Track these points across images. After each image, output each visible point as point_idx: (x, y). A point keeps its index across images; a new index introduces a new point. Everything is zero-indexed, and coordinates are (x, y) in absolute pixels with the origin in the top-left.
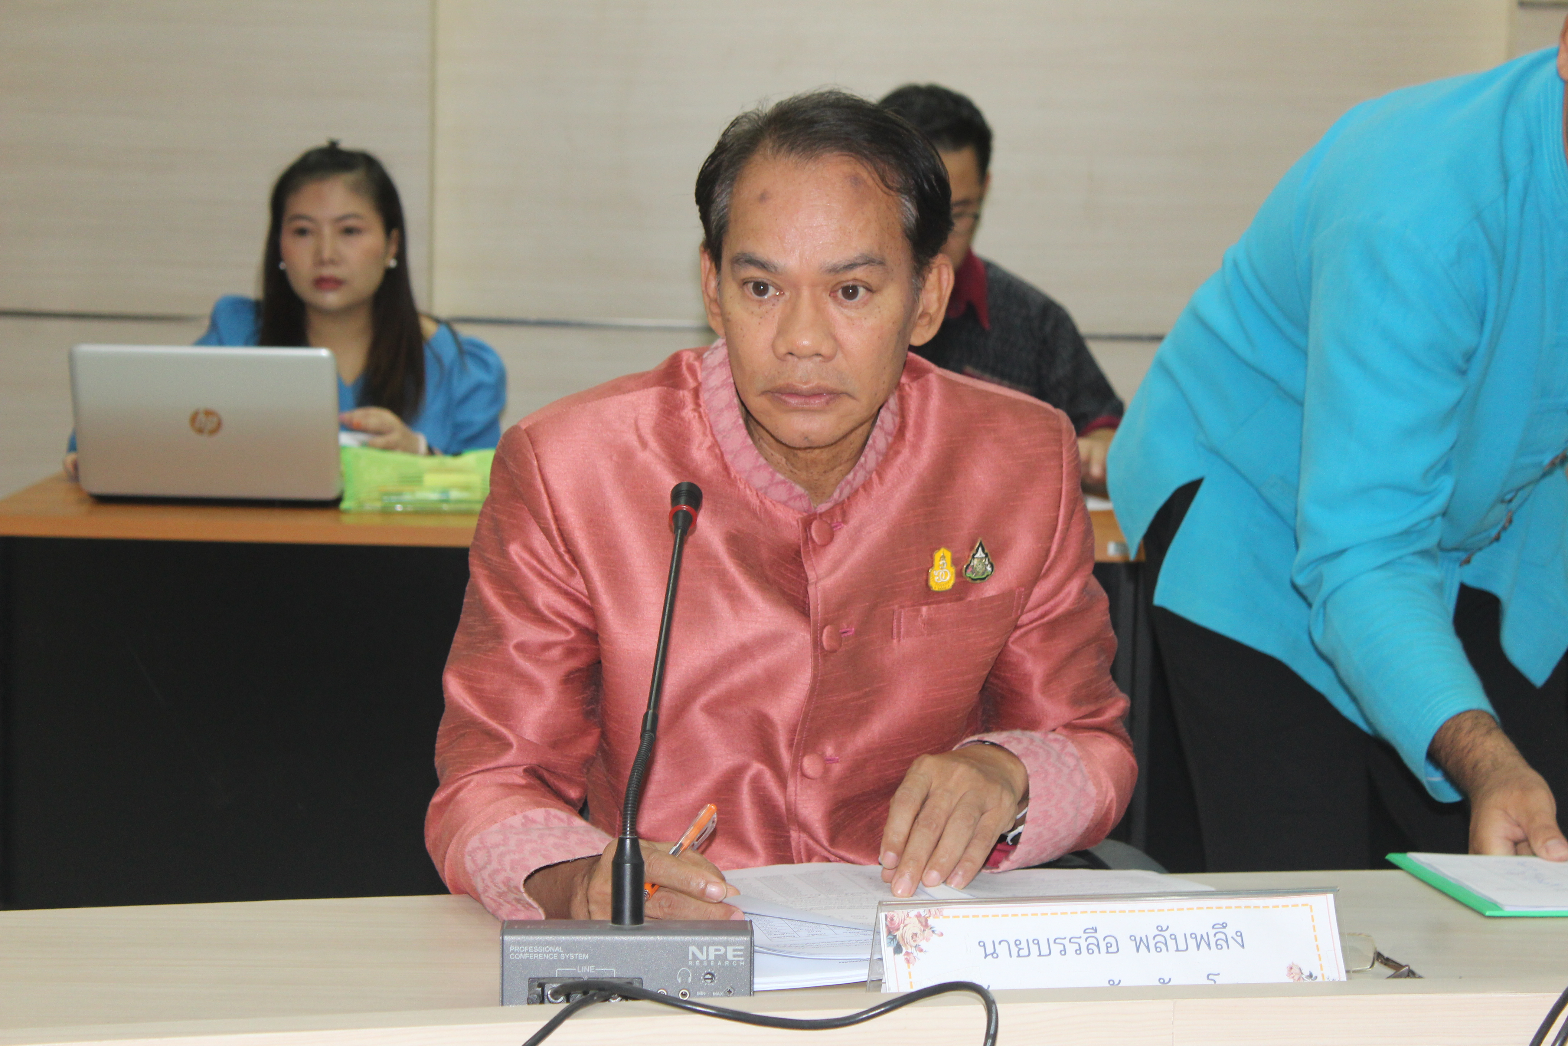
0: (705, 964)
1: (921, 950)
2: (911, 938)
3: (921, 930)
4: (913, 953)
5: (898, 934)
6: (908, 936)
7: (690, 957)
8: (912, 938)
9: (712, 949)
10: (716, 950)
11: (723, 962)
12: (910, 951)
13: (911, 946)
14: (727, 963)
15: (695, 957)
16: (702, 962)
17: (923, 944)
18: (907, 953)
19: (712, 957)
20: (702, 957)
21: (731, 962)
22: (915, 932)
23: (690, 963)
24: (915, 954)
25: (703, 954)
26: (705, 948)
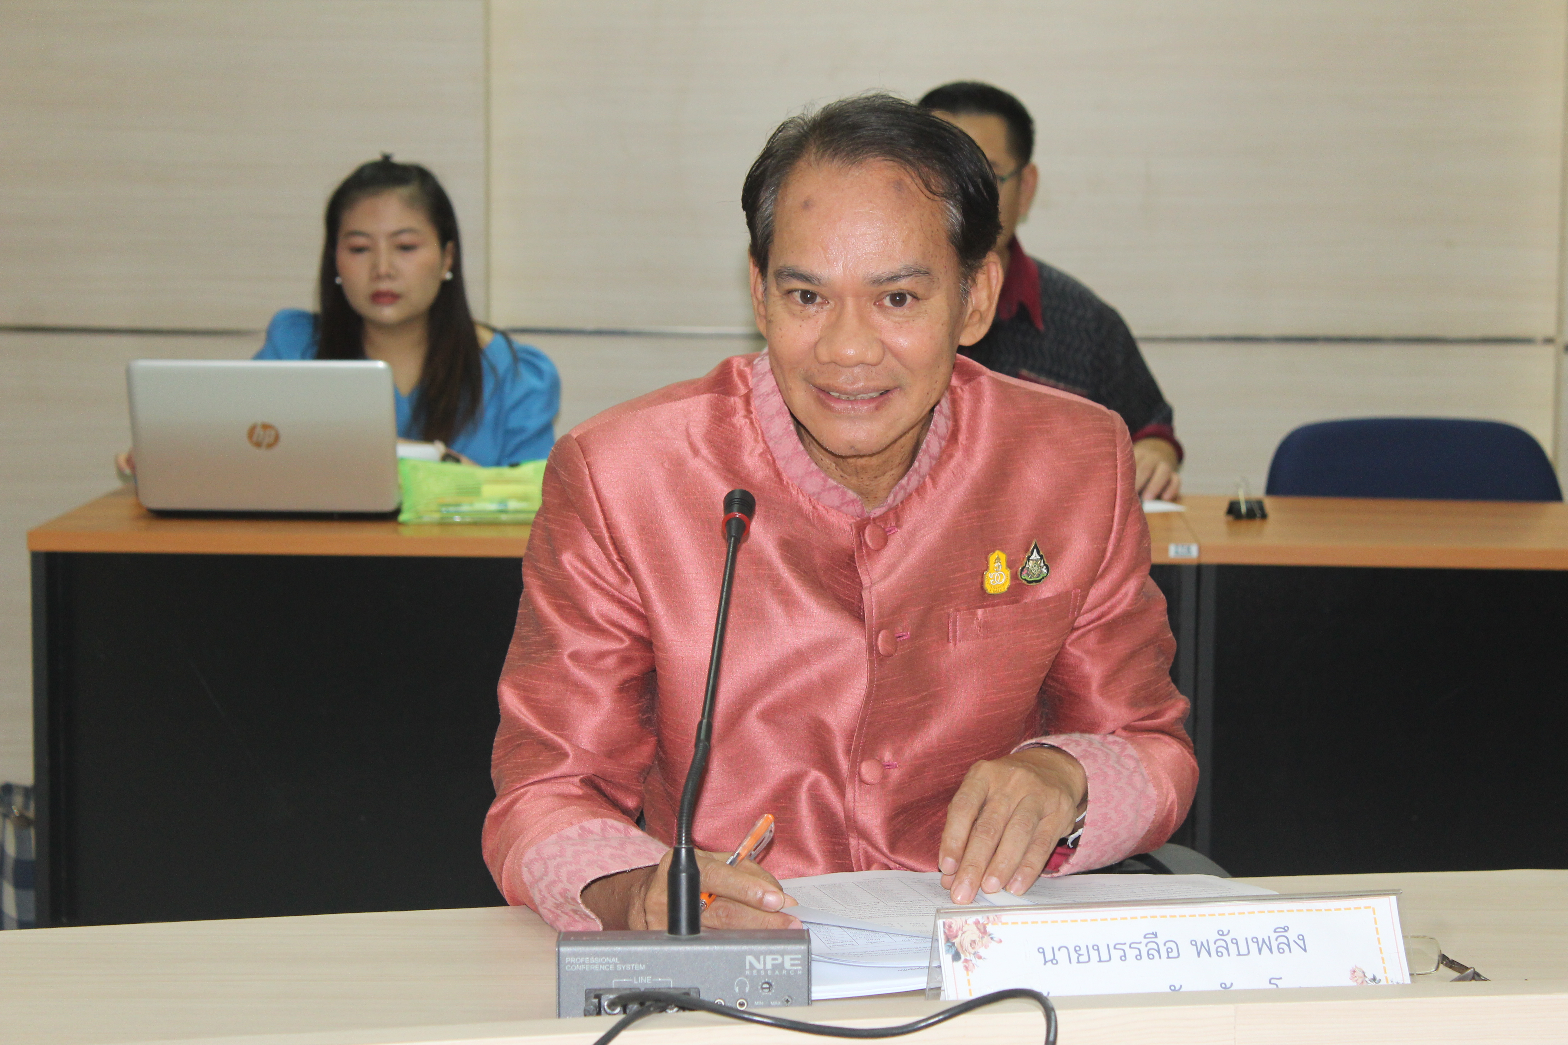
0: (763, 973)
1: (980, 958)
2: (969, 945)
3: (979, 937)
4: (971, 960)
5: (956, 941)
6: (967, 944)
7: (747, 967)
8: (971, 944)
9: (769, 958)
10: (773, 959)
11: (781, 971)
12: (968, 958)
13: (970, 954)
14: (784, 972)
15: (752, 967)
16: (759, 971)
17: (982, 951)
18: (966, 961)
19: (769, 966)
20: (759, 966)
21: (788, 971)
22: (973, 939)
23: (748, 973)
24: (974, 961)
25: (759, 963)
26: (762, 957)
